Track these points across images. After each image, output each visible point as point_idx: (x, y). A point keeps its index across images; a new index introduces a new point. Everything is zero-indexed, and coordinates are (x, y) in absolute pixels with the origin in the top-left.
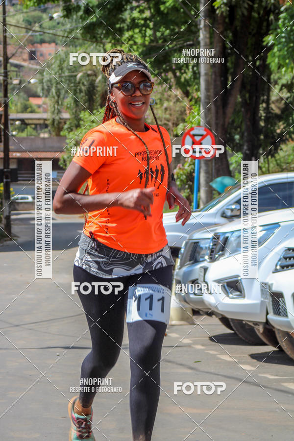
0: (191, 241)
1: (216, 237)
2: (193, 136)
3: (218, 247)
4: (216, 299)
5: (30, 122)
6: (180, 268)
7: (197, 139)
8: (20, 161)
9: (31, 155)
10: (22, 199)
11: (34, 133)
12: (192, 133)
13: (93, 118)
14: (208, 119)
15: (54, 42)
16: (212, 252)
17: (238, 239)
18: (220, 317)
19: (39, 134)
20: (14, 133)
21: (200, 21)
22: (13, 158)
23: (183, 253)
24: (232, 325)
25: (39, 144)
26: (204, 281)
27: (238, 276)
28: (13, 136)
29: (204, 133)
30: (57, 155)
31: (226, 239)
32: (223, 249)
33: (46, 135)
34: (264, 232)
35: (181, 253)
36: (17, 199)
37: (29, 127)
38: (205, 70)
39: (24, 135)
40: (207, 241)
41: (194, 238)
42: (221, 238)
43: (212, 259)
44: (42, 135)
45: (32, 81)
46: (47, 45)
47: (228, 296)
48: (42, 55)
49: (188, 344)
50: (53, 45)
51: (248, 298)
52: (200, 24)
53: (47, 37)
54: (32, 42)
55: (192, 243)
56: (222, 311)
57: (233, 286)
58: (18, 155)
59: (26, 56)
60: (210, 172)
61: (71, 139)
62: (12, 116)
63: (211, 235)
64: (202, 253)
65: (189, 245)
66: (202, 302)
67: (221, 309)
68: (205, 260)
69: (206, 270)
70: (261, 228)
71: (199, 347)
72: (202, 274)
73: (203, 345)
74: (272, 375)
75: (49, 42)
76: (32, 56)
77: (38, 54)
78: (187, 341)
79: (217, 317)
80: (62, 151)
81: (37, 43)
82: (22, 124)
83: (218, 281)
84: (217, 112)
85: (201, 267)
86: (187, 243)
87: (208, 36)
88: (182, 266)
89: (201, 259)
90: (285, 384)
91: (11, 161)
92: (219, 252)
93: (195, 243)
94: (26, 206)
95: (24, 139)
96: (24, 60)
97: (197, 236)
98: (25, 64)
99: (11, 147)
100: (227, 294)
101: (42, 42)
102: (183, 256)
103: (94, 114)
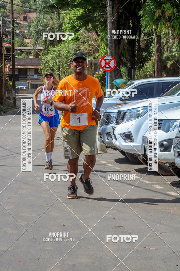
0: (106, 113)
1: (119, 112)
2: (105, 60)
3: (121, 117)
4: (119, 143)
5: (24, 51)
6: (100, 127)
7: (107, 61)
8: (20, 70)
9: (25, 67)
10: (20, 88)
11: (26, 56)
12: (105, 58)
13: (54, 49)
14: (111, 51)
15: (36, 12)
16: (117, 119)
17: (130, 113)
18: (121, 151)
19: (28, 57)
20: (17, 56)
21: (108, 2)
22: (16, 68)
23: (102, 119)
24: (126, 154)
25: (28, 61)
26: (114, 134)
27: (130, 132)
28: (16, 57)
29: (111, 58)
30: (37, 67)
31: (125, 114)
32: (123, 118)
33: (32, 57)
34: (143, 110)
35: (101, 119)
36: (18, 88)
37: (24, 53)
38: (110, 27)
39: (21, 57)
40: (114, 113)
41: (107, 112)
42: (122, 113)
43: (118, 123)
44: (30, 57)
45: (26, 31)
46: (32, 13)
47: (125, 141)
48: (29, 18)
49: (105, 163)
50: (35, 13)
51: (135, 143)
52: (107, 4)
53: (32, 10)
54: (25, 12)
55: (107, 114)
56: (122, 149)
57: (128, 137)
58: (19, 67)
59: (22, 18)
60: (112, 76)
61: (44, 59)
62: (16, 48)
63: (116, 111)
64: (112, 119)
65: (105, 115)
66: (112, 143)
67: (122, 148)
68: (113, 123)
69: (114, 129)
70: (142, 108)
71: (110, 165)
72: (113, 131)
73: (112, 164)
74: (147, 181)
75: (33, 12)
76: (25, 19)
77: (28, 18)
78: (104, 162)
79: (119, 151)
80: (40, 65)
81: (28, 12)
82: (20, 52)
83: (121, 134)
84: (115, 47)
85: (112, 127)
86: (104, 115)
87: (111, 10)
88: (102, 125)
89: (111, 122)
90: (154, 186)
91: (16, 69)
92: (121, 120)
93: (108, 114)
94: (23, 91)
95: (21, 59)
96: (21, 21)
97: (109, 111)
98: (22, 22)
99: (16, 64)
100: (125, 140)
101: (30, 12)
102: (102, 121)
103: (55, 47)
